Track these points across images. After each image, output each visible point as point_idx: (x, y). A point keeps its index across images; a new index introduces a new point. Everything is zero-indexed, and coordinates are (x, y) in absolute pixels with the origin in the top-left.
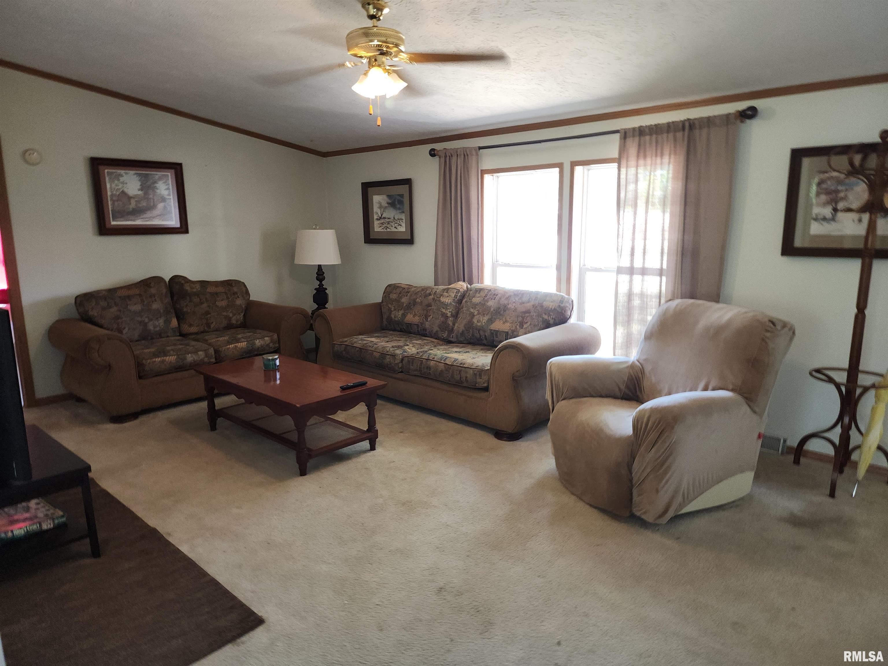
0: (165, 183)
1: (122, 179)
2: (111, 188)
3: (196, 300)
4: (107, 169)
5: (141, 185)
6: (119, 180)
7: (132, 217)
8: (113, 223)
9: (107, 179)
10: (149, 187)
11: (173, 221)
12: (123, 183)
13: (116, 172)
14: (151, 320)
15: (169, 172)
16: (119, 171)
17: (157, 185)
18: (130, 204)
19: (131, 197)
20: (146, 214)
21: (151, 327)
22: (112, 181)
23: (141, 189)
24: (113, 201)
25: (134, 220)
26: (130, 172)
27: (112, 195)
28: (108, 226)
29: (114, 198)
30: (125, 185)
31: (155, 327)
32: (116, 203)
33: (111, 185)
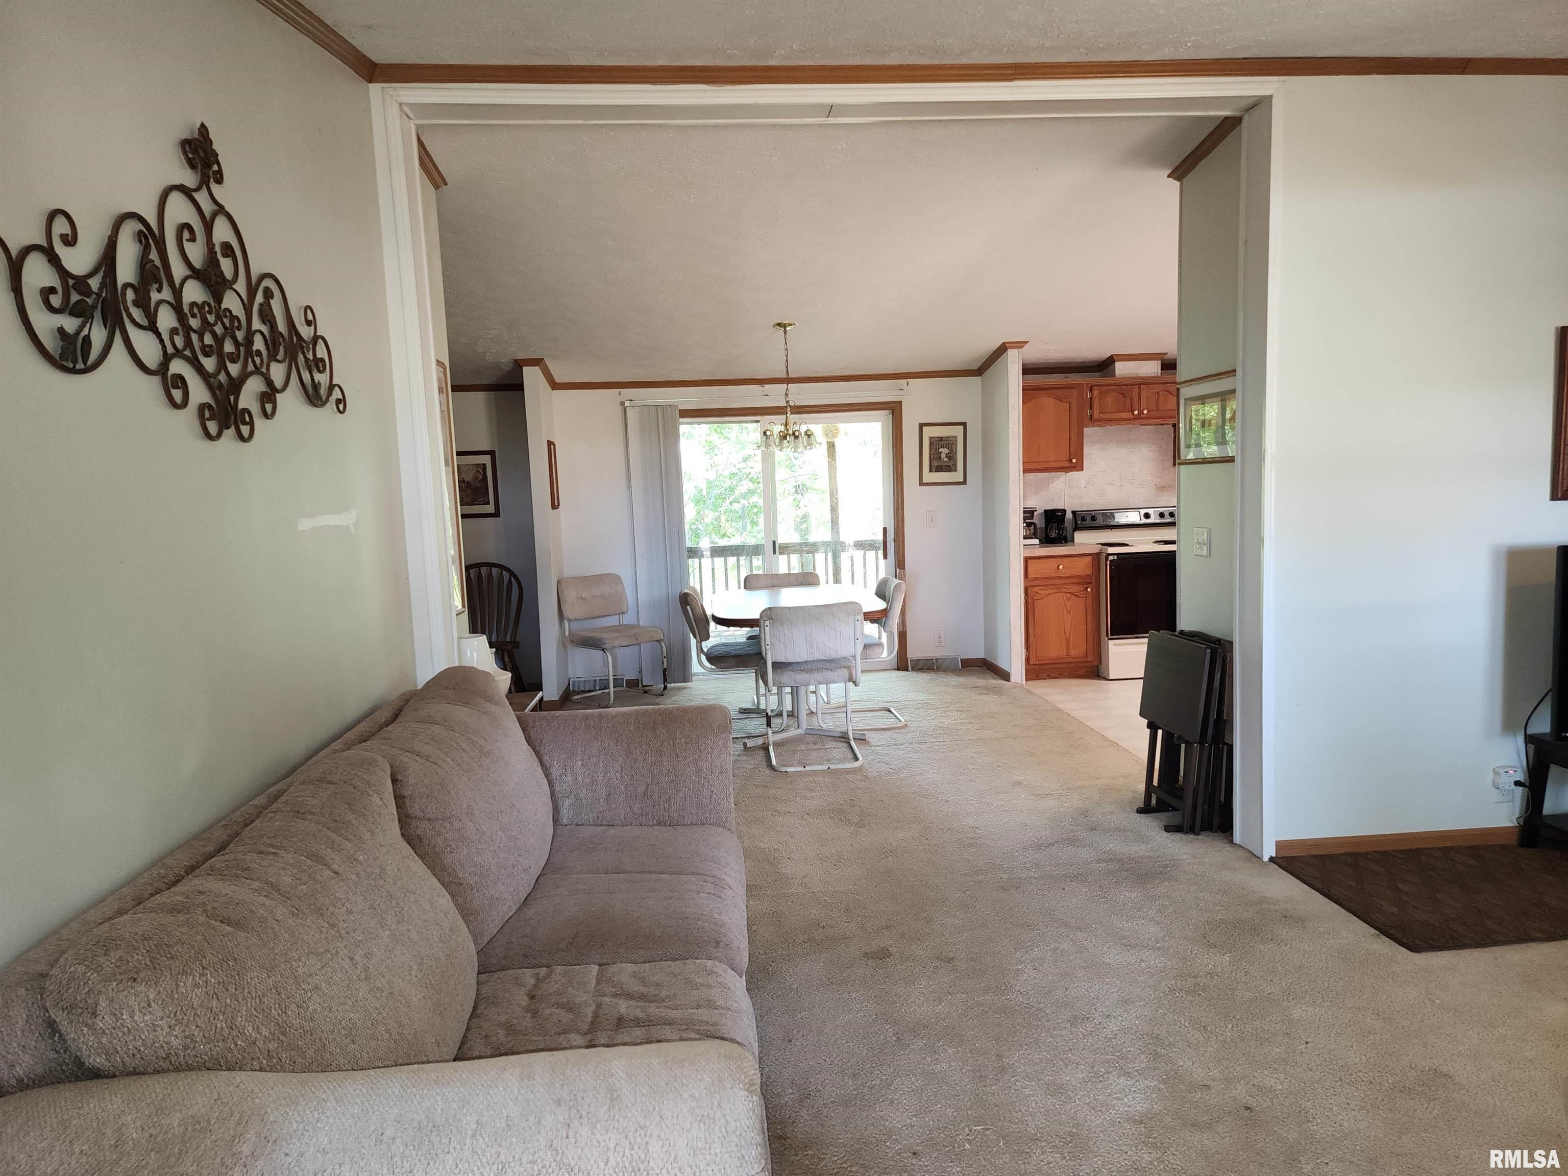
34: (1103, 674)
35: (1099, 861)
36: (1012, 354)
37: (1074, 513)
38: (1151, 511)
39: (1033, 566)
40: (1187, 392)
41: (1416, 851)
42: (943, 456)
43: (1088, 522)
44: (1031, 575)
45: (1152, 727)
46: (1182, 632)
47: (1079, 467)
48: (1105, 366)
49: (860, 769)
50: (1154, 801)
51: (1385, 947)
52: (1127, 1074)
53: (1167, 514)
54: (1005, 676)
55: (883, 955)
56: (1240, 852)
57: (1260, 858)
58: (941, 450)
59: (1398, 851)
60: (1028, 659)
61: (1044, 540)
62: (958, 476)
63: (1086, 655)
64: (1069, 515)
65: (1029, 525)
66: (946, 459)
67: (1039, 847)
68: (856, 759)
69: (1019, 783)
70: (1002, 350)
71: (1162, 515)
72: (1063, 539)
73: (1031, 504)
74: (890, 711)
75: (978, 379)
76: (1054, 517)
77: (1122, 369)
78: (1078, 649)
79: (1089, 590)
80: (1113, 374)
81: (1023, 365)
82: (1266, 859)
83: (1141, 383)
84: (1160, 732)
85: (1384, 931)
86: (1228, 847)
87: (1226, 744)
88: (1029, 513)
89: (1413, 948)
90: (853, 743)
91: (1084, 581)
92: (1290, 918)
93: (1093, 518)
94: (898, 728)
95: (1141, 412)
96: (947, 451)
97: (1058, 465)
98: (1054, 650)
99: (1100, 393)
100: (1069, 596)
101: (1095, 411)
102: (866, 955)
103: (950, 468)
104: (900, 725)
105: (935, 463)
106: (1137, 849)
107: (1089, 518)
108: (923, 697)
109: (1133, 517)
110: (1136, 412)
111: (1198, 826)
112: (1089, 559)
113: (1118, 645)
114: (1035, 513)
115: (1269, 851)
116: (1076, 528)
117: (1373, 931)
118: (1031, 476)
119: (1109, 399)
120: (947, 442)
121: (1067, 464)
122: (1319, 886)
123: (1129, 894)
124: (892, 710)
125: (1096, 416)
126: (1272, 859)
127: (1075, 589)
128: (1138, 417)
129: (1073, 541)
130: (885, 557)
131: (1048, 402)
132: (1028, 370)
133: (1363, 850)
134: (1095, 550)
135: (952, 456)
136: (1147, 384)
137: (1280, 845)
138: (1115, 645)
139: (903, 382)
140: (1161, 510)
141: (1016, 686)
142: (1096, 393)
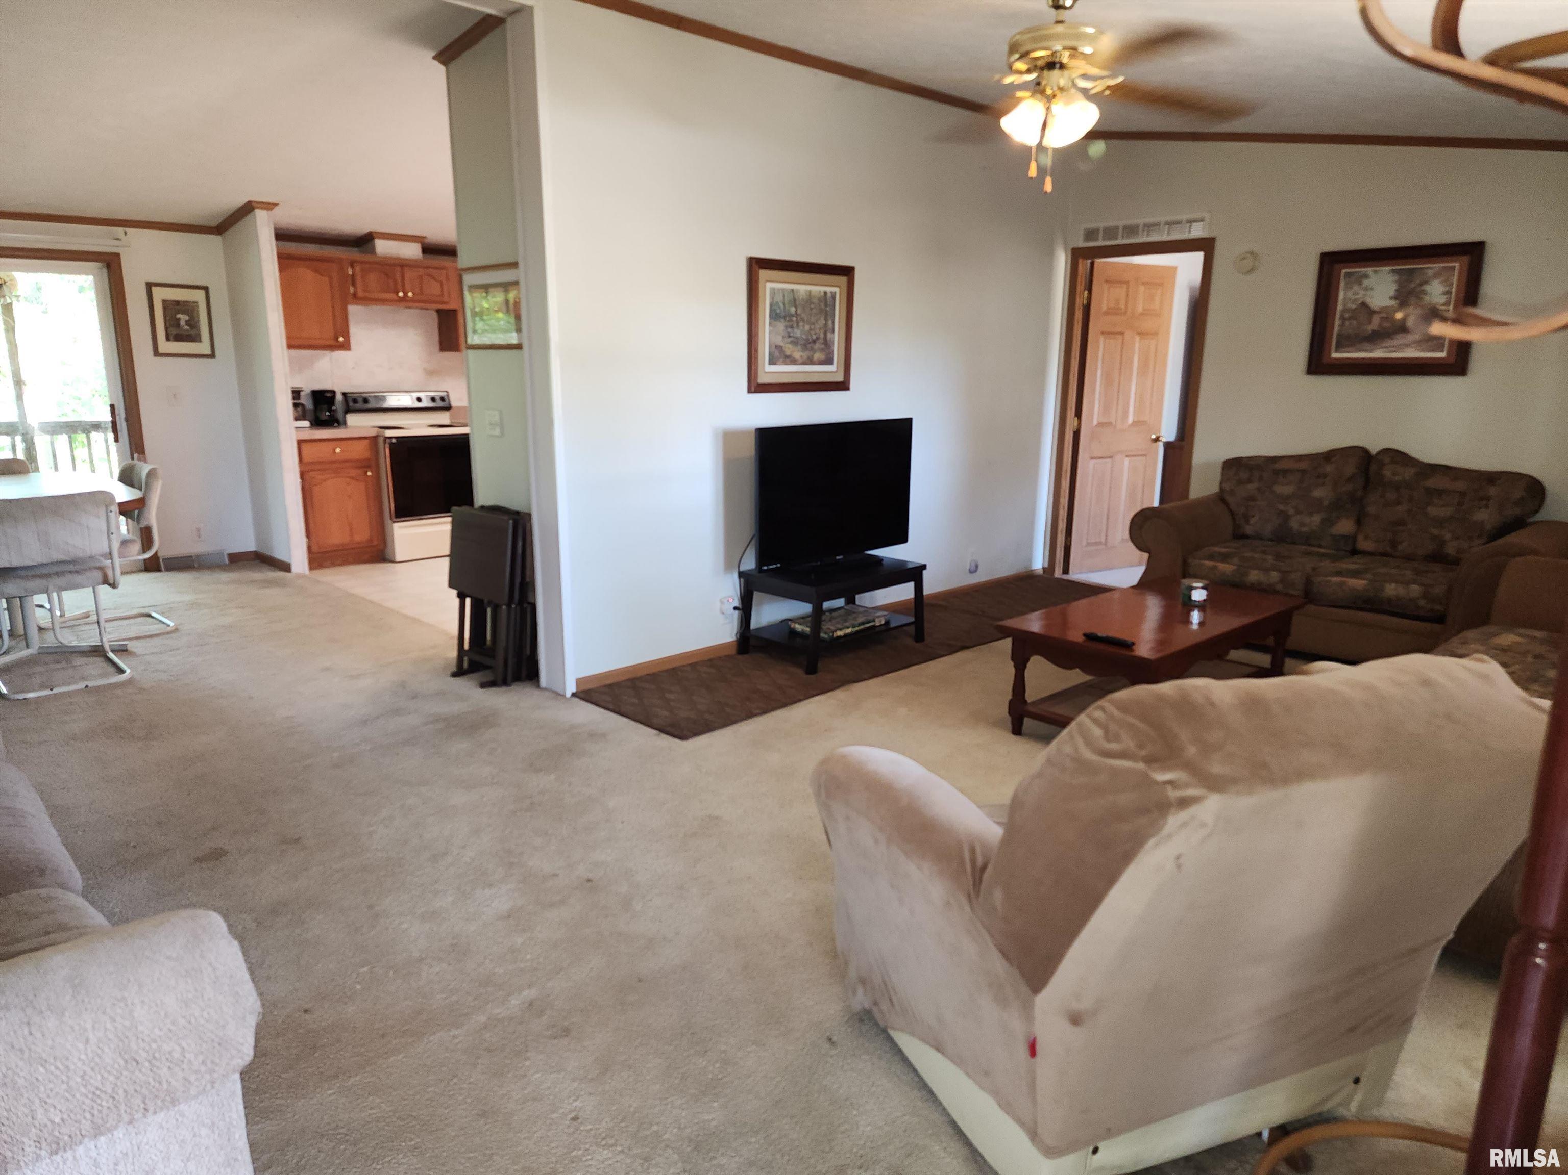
0: (1446, 281)
1: (1366, 282)
2: (1345, 299)
3: (1391, 496)
4: (1344, 268)
5: (1397, 290)
6: (1360, 284)
7: (1367, 345)
8: (1335, 355)
9: (1342, 284)
10: (1411, 292)
11: (1442, 351)
12: (1366, 289)
13: (1360, 272)
14: (1298, 512)
15: (1456, 262)
16: (1363, 270)
17: (1427, 288)
18: (1370, 323)
19: (1375, 312)
20: (1392, 339)
21: (1294, 524)
22: (1348, 287)
23: (1396, 298)
24: (1343, 318)
25: (1371, 351)
26: (1382, 268)
27: (1345, 310)
28: (1325, 360)
29: (1347, 315)
30: (1369, 293)
31: (1302, 524)
32: (1347, 323)
33: (1345, 294)
34: (388, 555)
35: (426, 724)
36: (260, 215)
37: (344, 394)
38: (422, 395)
39: (306, 448)
40: (468, 279)
41: (674, 669)
42: (182, 323)
43: (360, 405)
44: (306, 459)
45: (462, 596)
46: (483, 507)
47: (346, 346)
48: (364, 241)
49: (130, 681)
50: (466, 665)
51: (666, 741)
52: (491, 886)
53: (438, 399)
54: (285, 567)
55: (218, 855)
56: (547, 693)
57: (564, 696)
58: (179, 316)
59: (663, 671)
60: (309, 548)
61: (313, 422)
62: (204, 347)
63: (371, 540)
64: (339, 397)
65: (296, 406)
66: (186, 327)
67: (364, 722)
68: (122, 671)
69: (327, 669)
70: (248, 209)
71: (433, 399)
72: (333, 422)
73: (298, 384)
74: (150, 616)
75: (216, 239)
76: (322, 398)
77: (382, 247)
78: (363, 534)
79: (369, 473)
80: (373, 251)
81: (276, 229)
82: (568, 695)
83: (403, 264)
84: (468, 601)
85: (662, 730)
86: (536, 692)
87: (529, 603)
88: (296, 394)
89: (682, 738)
90: (111, 655)
91: (365, 465)
92: (595, 736)
93: (366, 401)
94: (168, 633)
95: (405, 294)
96: (187, 318)
97: (322, 342)
98: (336, 536)
99: (362, 270)
100: (348, 480)
101: (358, 289)
102: (198, 860)
103: (192, 337)
104: (169, 629)
105: (173, 331)
106: (456, 708)
107: (360, 400)
108: (188, 598)
109: (406, 400)
110: (401, 294)
111: (509, 678)
112: (366, 442)
113: (406, 527)
114: (302, 394)
115: (571, 688)
116: (348, 410)
117: (655, 732)
118: (295, 352)
119: (372, 278)
120: (188, 308)
121: (332, 343)
122: (611, 707)
123: (461, 746)
124: (154, 614)
125: (360, 294)
126: (574, 695)
127: (354, 473)
128: (405, 299)
129: (345, 423)
130: (117, 440)
131: (305, 274)
132: (282, 235)
133: (640, 674)
134: (373, 433)
135: (193, 323)
136: (410, 266)
137: (579, 682)
138: (400, 527)
139: (120, 231)
140: (433, 394)
141: (300, 576)
142: (358, 269)
